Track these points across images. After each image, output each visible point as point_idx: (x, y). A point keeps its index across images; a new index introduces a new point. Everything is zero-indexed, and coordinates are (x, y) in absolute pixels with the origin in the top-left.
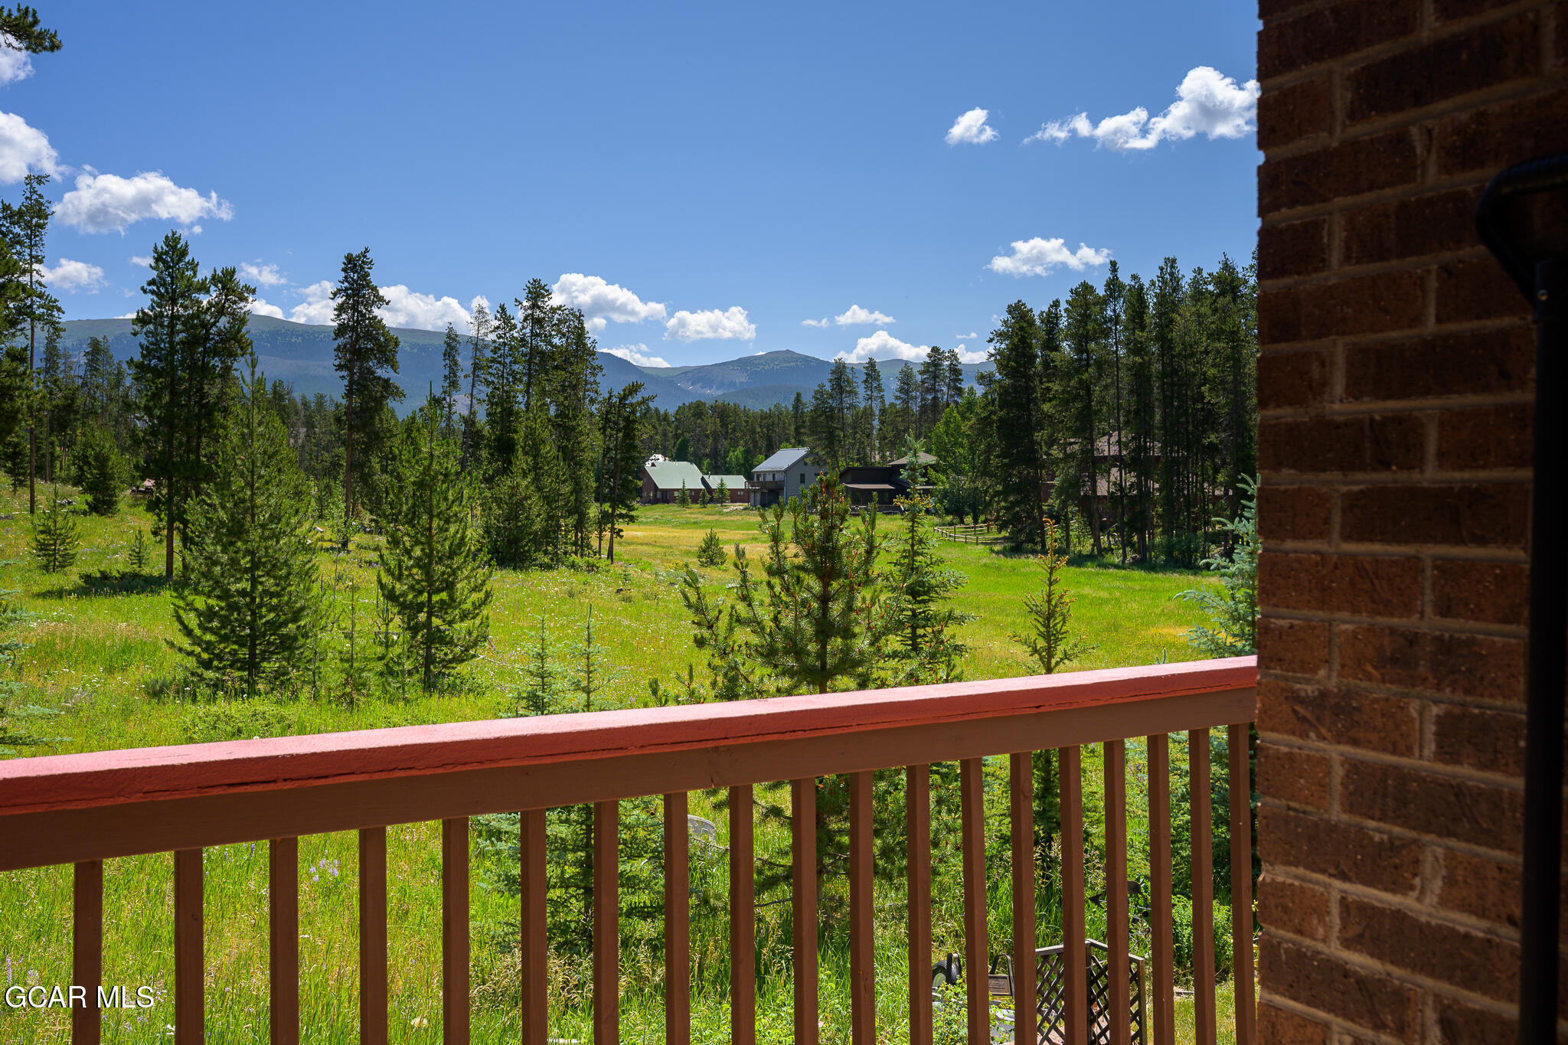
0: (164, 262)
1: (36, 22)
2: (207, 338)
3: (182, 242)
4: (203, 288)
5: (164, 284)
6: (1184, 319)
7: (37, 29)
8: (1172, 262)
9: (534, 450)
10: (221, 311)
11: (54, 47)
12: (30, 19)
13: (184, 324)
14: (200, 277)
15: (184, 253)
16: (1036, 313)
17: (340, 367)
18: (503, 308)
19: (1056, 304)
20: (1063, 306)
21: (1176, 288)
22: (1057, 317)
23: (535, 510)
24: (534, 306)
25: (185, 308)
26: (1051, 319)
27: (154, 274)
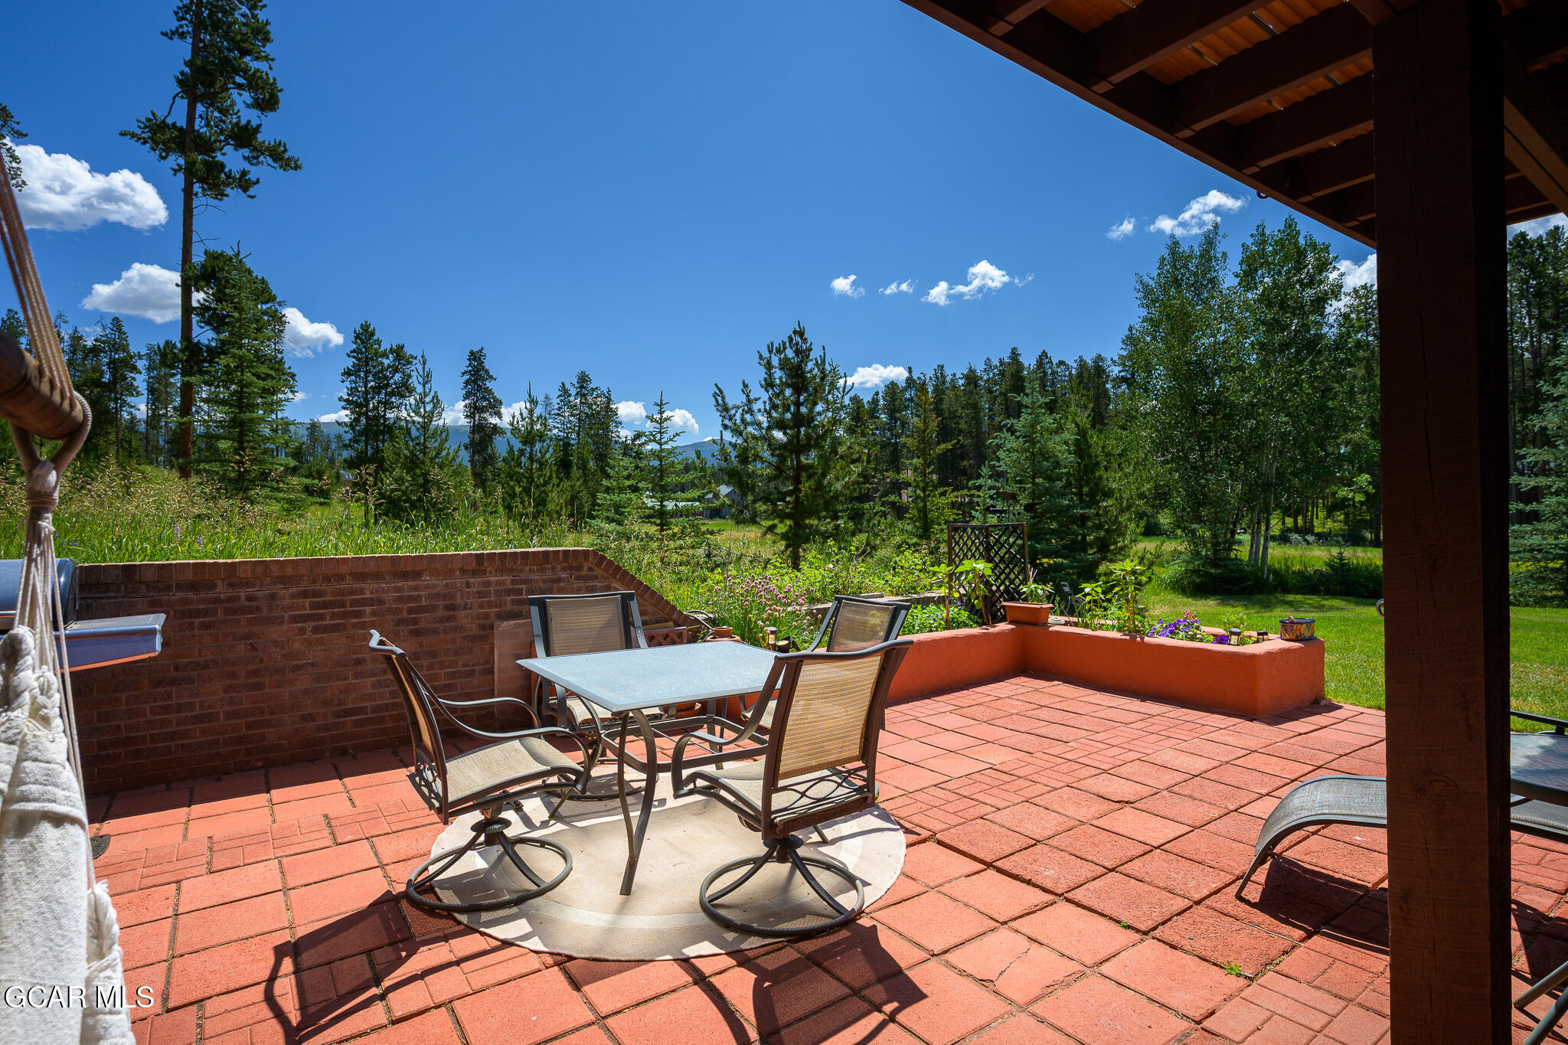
0: (361, 339)
1: (285, 151)
2: (388, 385)
3: (371, 328)
4: (385, 355)
5: (361, 353)
6: (949, 397)
7: (286, 156)
8: (941, 367)
9: (583, 466)
10: (396, 370)
11: (297, 167)
12: (282, 149)
13: (374, 376)
14: (382, 349)
15: (373, 334)
16: (865, 401)
17: (467, 416)
18: (563, 384)
19: (877, 394)
20: (881, 394)
21: (944, 382)
22: (878, 401)
23: (585, 499)
24: (582, 387)
25: (374, 367)
26: (875, 402)
27: (355, 346)
